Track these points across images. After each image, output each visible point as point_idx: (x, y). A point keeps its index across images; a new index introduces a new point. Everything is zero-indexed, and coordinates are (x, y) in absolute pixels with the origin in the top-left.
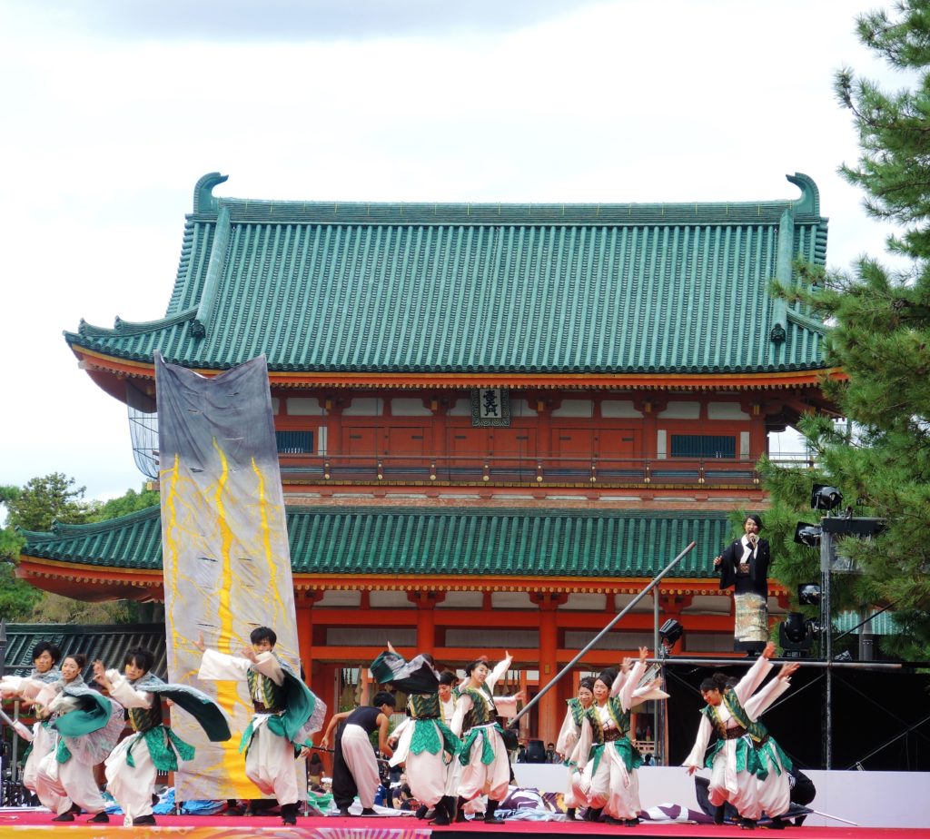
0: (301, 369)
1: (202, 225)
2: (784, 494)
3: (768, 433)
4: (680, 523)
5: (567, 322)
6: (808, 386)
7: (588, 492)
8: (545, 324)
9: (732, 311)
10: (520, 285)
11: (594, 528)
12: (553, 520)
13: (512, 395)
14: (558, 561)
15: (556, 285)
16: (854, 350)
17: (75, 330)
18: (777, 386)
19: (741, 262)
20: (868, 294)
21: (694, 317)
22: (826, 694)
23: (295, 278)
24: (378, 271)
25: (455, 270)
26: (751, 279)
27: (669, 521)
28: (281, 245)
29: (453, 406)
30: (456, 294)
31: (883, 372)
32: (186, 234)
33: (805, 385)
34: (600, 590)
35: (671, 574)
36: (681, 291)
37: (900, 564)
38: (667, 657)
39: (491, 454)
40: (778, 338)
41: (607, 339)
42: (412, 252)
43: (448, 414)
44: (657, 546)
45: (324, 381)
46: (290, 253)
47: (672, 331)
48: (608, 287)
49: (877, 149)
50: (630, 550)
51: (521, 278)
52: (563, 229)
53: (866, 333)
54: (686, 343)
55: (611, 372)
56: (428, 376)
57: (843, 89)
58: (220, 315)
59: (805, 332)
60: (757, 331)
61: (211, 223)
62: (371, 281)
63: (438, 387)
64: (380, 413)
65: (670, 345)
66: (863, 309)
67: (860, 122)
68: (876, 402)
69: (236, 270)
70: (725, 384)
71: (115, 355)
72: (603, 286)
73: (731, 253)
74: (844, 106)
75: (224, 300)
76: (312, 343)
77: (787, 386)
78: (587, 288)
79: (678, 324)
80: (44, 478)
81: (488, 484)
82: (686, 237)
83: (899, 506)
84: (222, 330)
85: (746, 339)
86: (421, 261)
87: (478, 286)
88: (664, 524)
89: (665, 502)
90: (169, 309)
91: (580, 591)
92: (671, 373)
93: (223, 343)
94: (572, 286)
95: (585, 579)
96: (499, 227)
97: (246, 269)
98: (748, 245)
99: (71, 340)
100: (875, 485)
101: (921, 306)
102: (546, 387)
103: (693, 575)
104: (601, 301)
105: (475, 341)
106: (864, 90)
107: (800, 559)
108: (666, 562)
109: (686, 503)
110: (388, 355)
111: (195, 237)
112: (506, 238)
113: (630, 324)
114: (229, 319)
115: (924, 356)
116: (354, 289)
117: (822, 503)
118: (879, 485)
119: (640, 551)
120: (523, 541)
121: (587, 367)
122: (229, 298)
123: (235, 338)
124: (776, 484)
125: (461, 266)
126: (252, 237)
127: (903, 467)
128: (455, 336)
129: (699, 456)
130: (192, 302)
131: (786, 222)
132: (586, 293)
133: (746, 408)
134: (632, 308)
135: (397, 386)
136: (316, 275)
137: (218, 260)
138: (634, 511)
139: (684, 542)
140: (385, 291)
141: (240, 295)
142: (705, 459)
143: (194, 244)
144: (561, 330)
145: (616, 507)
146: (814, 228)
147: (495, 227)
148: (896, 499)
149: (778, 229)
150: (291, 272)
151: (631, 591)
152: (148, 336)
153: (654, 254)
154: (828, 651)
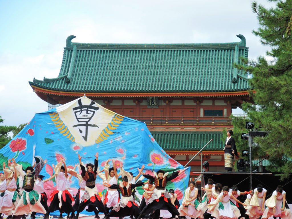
0: (98, 92)
1: (69, 50)
2: (238, 125)
3: (232, 109)
4: (207, 135)
5: (174, 78)
6: (243, 95)
7: (181, 127)
8: (168, 78)
9: (221, 74)
10: (161, 67)
11: (183, 137)
12: (171, 134)
13: (159, 99)
14: (172, 146)
15: (171, 67)
16: (258, 83)
17: (32, 81)
18: (234, 95)
19: (224, 60)
20: (262, 67)
21: (211, 76)
22: (250, 182)
23: (96, 66)
24: (120, 63)
25: (142, 63)
26: (227, 65)
27: (204, 134)
28: (92, 56)
29: (142, 102)
30: (142, 70)
31: (266, 89)
32: (64, 53)
33: (242, 95)
34: (184, 154)
35: (204, 150)
36: (207, 68)
37: (271, 144)
38: (205, 172)
39: (153, 116)
40: (235, 82)
41: (186, 82)
42: (130, 58)
43: (140, 104)
44: (200, 142)
45: (105, 95)
46: (94, 58)
47: (204, 80)
48: (186, 67)
49: (264, 25)
50: (193, 143)
51: (161, 65)
52: (173, 51)
53: (261, 78)
54: (208, 83)
55: (187, 92)
56: (135, 93)
57: (254, 7)
58: (74, 76)
59: (242, 80)
60: (229, 79)
61: (71, 50)
62: (118, 66)
63: (137, 96)
64: (121, 104)
65: (204, 84)
66: (260, 71)
67: (259, 17)
68: (264, 98)
69: (79, 63)
70: (219, 95)
71: (44, 88)
72: (184, 67)
73: (221, 58)
74: (254, 12)
75: (75, 72)
76: (101, 84)
77: (237, 96)
78: (180, 68)
79: (206, 78)
80: (24, 124)
81: (152, 124)
82: (208, 53)
83: (271, 127)
84: (75, 80)
85: (225, 82)
86: (132, 61)
87: (149, 67)
88: (202, 135)
89: (202, 129)
90: (59, 75)
91: (179, 155)
92: (204, 92)
93: (75, 84)
94: (175, 67)
95: (180, 151)
96: (155, 50)
97: (82, 63)
98: (226, 55)
99: (31, 84)
100: (264, 121)
101: (277, 70)
102: (169, 96)
103: (211, 150)
104: (184, 72)
105: (148, 83)
106: (260, 7)
107: (242, 143)
108: (203, 146)
109: (209, 129)
110: (123, 88)
111: (67, 54)
112: (157, 54)
113: (192, 78)
114: (77, 78)
115: (278, 84)
116: (113, 69)
117: (249, 127)
118: (265, 122)
119: (196, 143)
120: (162, 141)
121: (180, 91)
122: (77, 72)
123: (79, 83)
124: (235, 122)
125: (144, 62)
126: (83, 54)
127: (272, 116)
128: (142, 82)
129: (212, 116)
130: (66, 73)
131: (236, 49)
132: (180, 69)
133: (226, 102)
134: (193, 73)
135: (126, 96)
136: (102, 65)
137: (73, 61)
138: (194, 132)
139: (208, 140)
140: (122, 69)
141: (80, 70)
142: (214, 117)
143: (66, 56)
144: (172, 80)
145: (189, 131)
146: (244, 50)
147: (153, 51)
148: (270, 125)
149: (234, 51)
150: (95, 64)
151: (193, 155)
152: (53, 83)
153: (199, 58)
154: (251, 169)
